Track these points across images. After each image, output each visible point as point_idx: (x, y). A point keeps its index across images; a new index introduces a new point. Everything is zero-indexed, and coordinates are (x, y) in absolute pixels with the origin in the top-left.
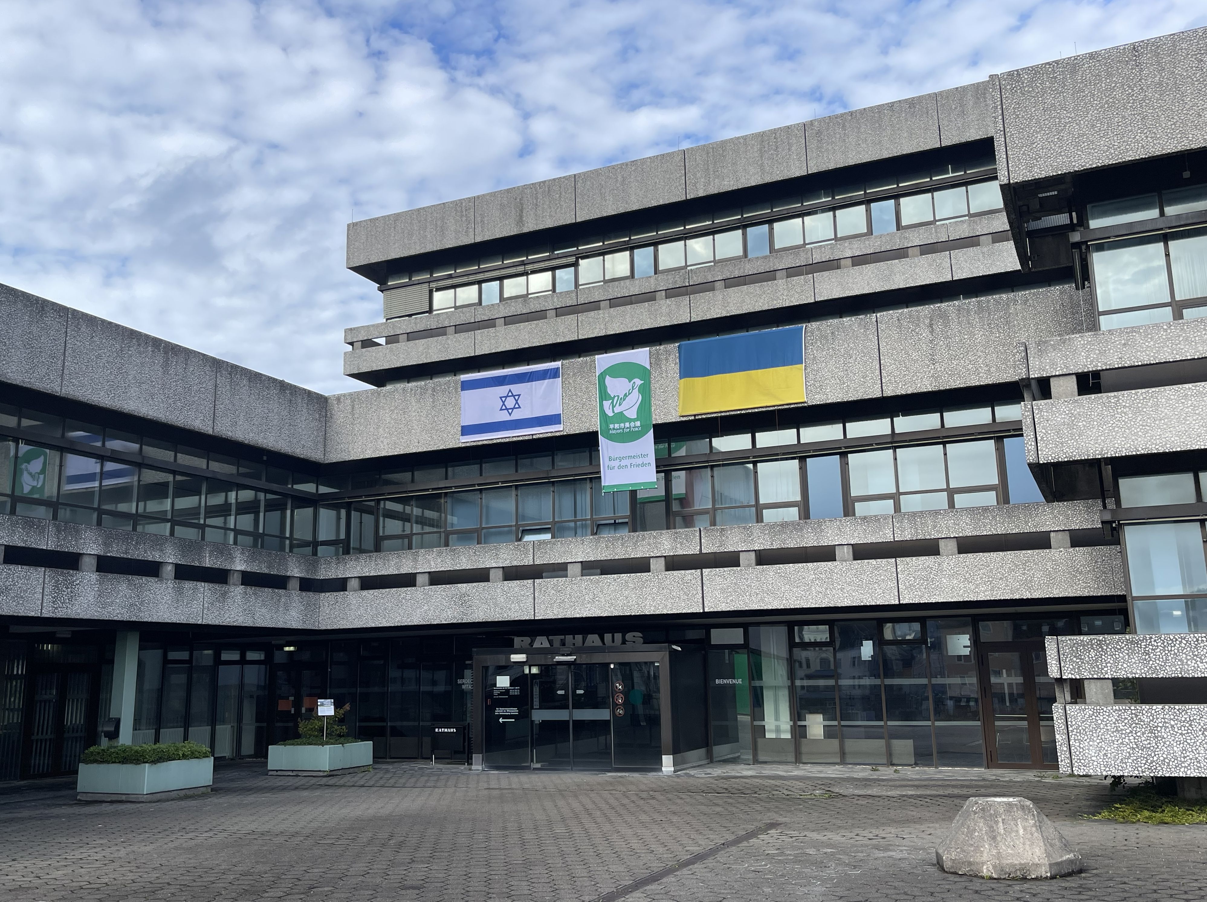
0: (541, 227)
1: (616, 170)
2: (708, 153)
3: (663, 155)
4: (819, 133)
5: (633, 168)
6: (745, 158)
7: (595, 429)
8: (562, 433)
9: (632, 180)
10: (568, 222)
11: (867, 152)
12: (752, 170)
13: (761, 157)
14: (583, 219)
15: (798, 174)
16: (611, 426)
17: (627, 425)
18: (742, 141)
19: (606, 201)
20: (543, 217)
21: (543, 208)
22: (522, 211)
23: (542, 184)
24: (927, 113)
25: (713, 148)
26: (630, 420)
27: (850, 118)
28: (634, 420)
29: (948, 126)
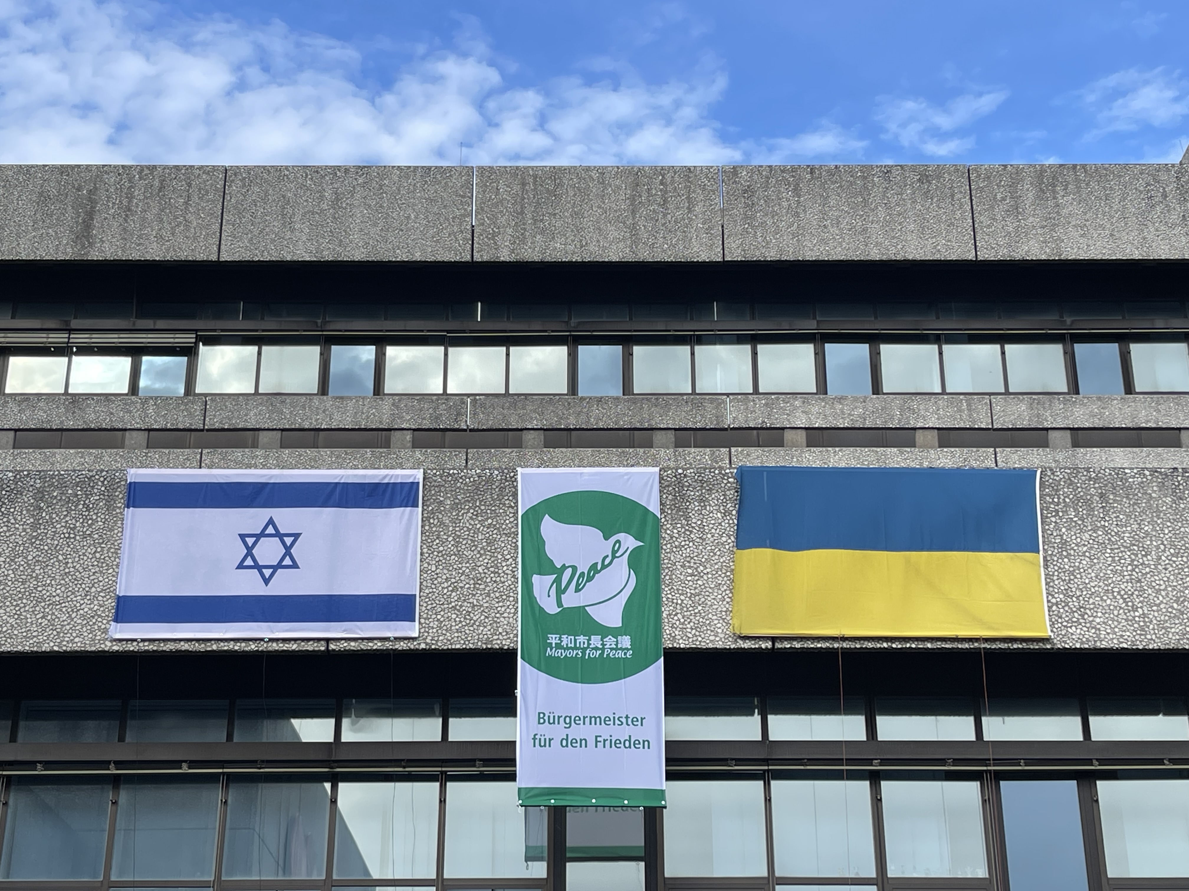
0: (135, 255)
1: (323, 177)
2: (524, 184)
3: (429, 168)
4: (749, 191)
5: (360, 181)
6: (599, 207)
7: (507, 644)
8: (412, 646)
9: (356, 203)
10: (201, 257)
11: (840, 243)
12: (613, 233)
13: (634, 212)
14: (236, 258)
15: (704, 257)
16: (553, 639)
17: (596, 641)
18: (595, 175)
19: (293, 230)
20: (140, 237)
21: (144, 219)
22: (90, 215)
23: (146, 171)
24: (952, 196)
25: (535, 177)
26: (604, 631)
27: (808, 176)
28: (615, 632)
29: (989, 226)
